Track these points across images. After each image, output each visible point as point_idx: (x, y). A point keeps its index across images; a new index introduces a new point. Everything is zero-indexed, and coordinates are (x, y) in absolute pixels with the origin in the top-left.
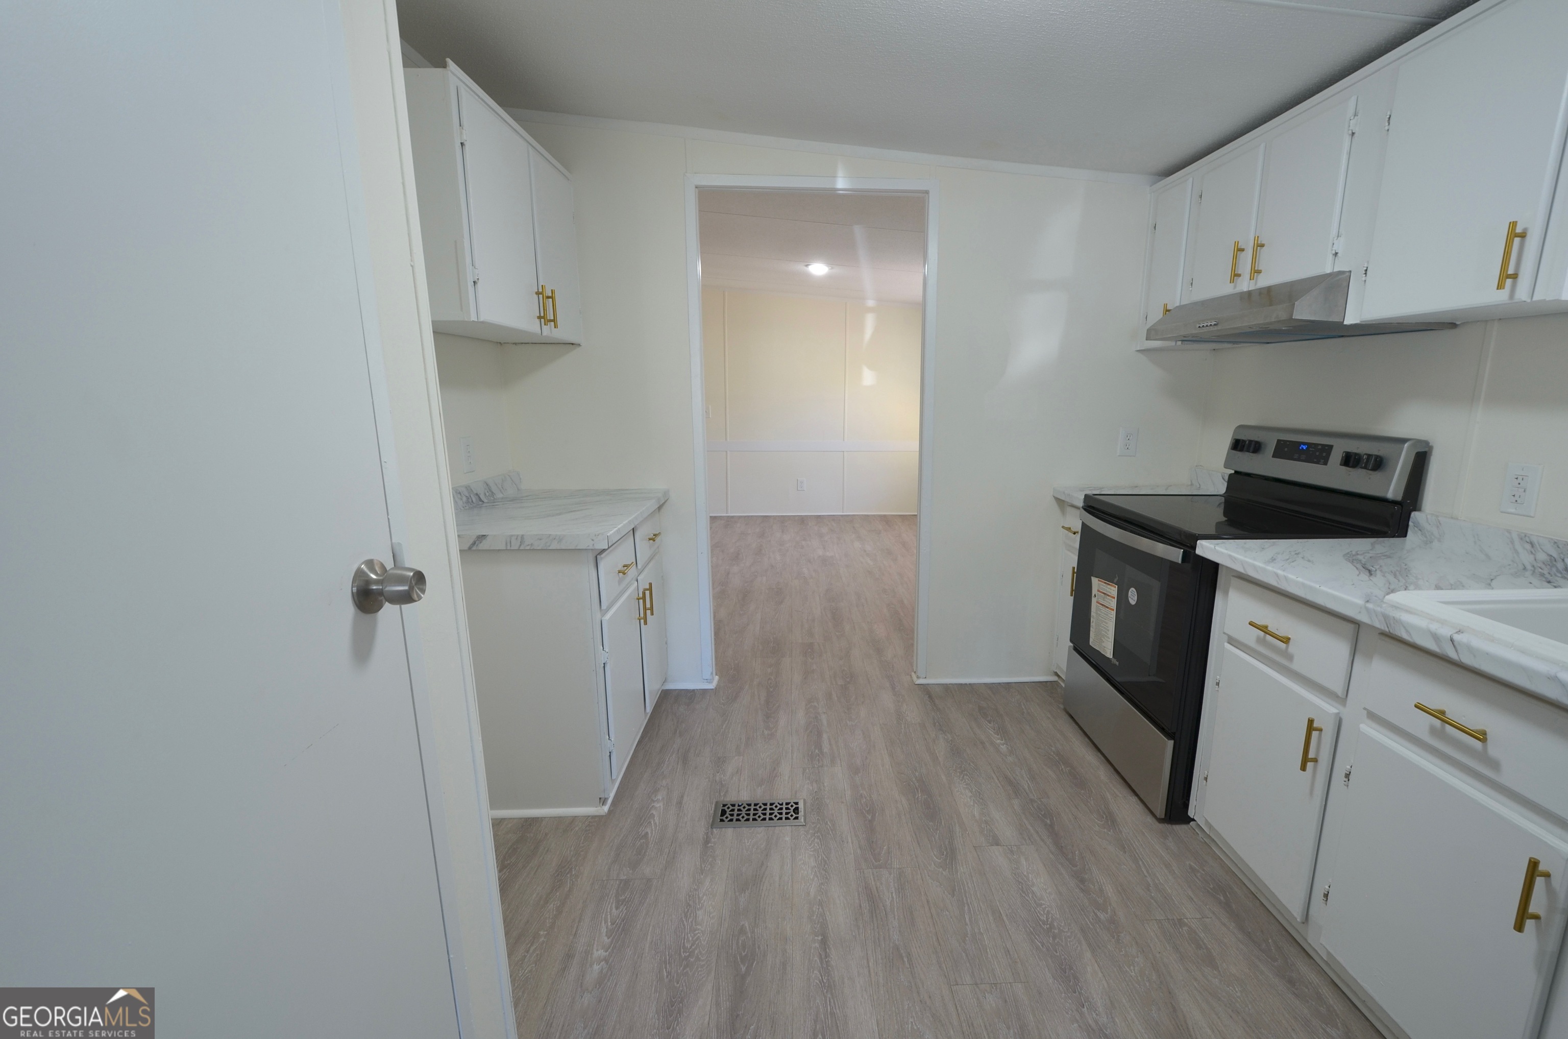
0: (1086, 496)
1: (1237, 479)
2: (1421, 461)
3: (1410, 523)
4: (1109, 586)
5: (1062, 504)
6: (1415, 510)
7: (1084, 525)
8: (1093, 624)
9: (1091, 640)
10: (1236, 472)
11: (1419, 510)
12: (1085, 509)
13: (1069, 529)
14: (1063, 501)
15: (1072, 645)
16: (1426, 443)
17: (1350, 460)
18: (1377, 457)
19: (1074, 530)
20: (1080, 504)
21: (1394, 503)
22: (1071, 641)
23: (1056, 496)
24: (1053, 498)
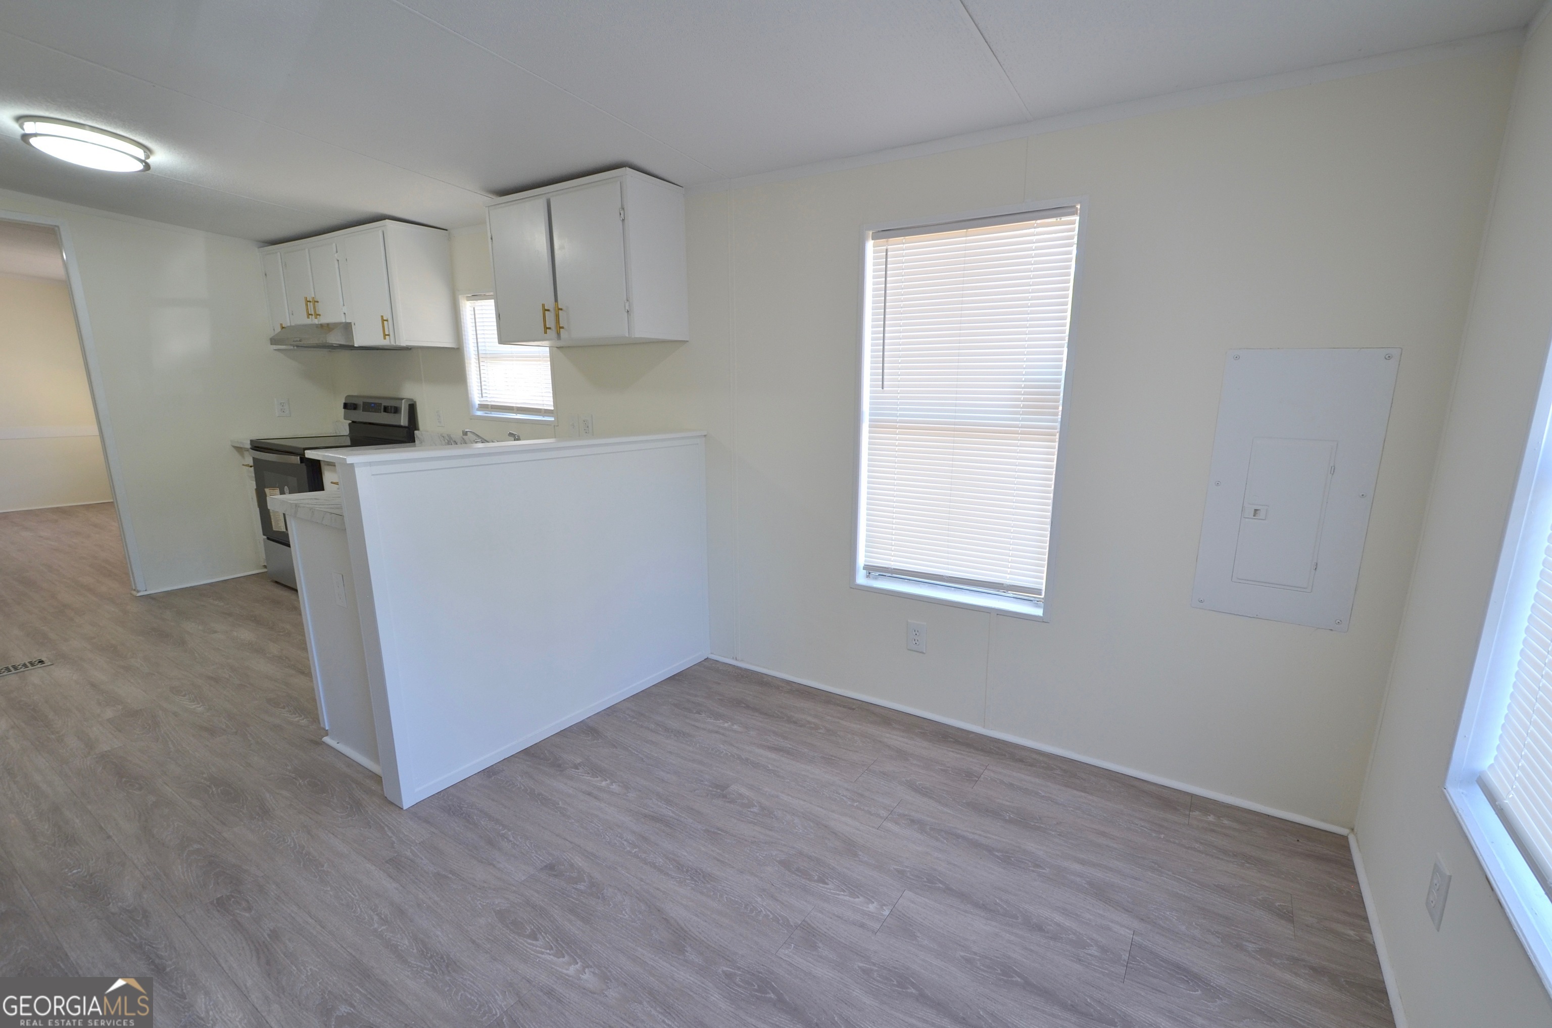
0: (251, 441)
1: (353, 425)
2: (412, 408)
3: (415, 436)
4: (275, 491)
5: (239, 449)
6: (416, 430)
7: (254, 459)
8: (272, 517)
9: (274, 527)
10: (353, 422)
11: (418, 429)
12: (252, 449)
13: (246, 465)
14: (241, 448)
15: (266, 537)
16: (412, 400)
17: (386, 409)
18: (395, 407)
19: (250, 465)
20: (249, 446)
21: (405, 427)
22: (264, 535)
23: (233, 445)
24: (233, 449)
